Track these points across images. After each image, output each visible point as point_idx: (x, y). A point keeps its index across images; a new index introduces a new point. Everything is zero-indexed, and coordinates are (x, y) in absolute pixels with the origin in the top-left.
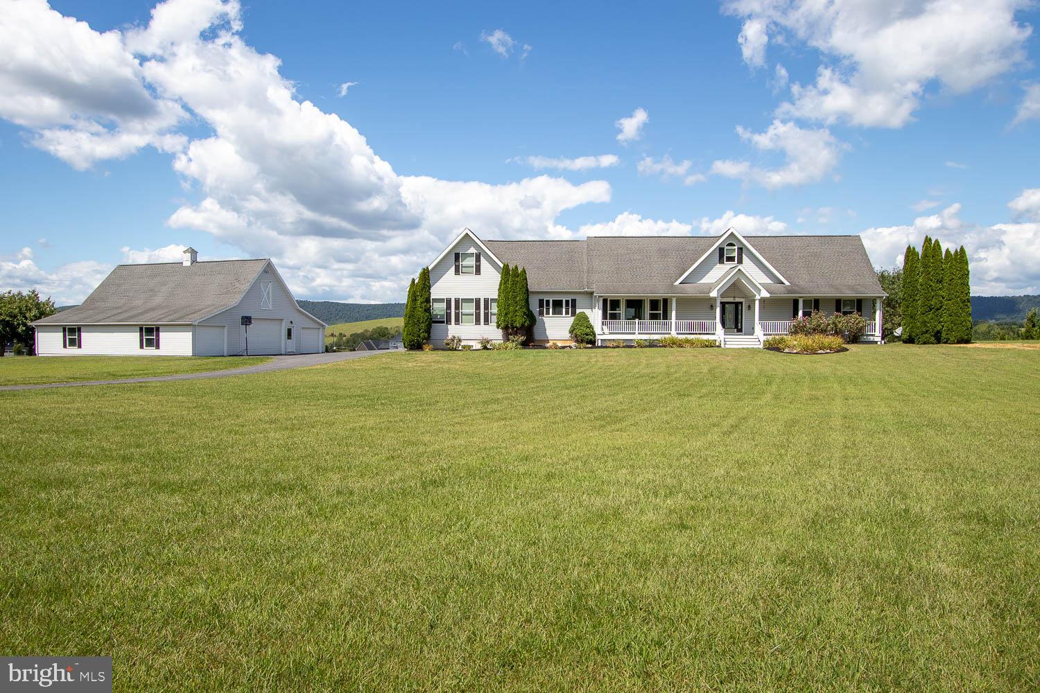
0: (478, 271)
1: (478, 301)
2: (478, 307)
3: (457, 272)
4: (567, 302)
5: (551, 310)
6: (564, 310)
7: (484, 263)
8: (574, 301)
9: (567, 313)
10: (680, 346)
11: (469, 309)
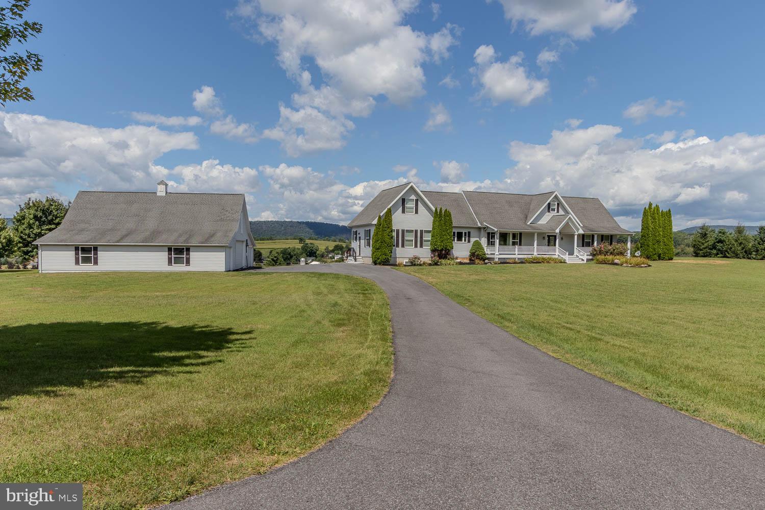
0: (417, 212)
1: (416, 231)
2: (416, 237)
3: (403, 212)
4: (465, 233)
5: (456, 238)
6: (463, 238)
7: (421, 206)
8: (469, 233)
9: (465, 240)
10: (548, 262)
11: (410, 237)
